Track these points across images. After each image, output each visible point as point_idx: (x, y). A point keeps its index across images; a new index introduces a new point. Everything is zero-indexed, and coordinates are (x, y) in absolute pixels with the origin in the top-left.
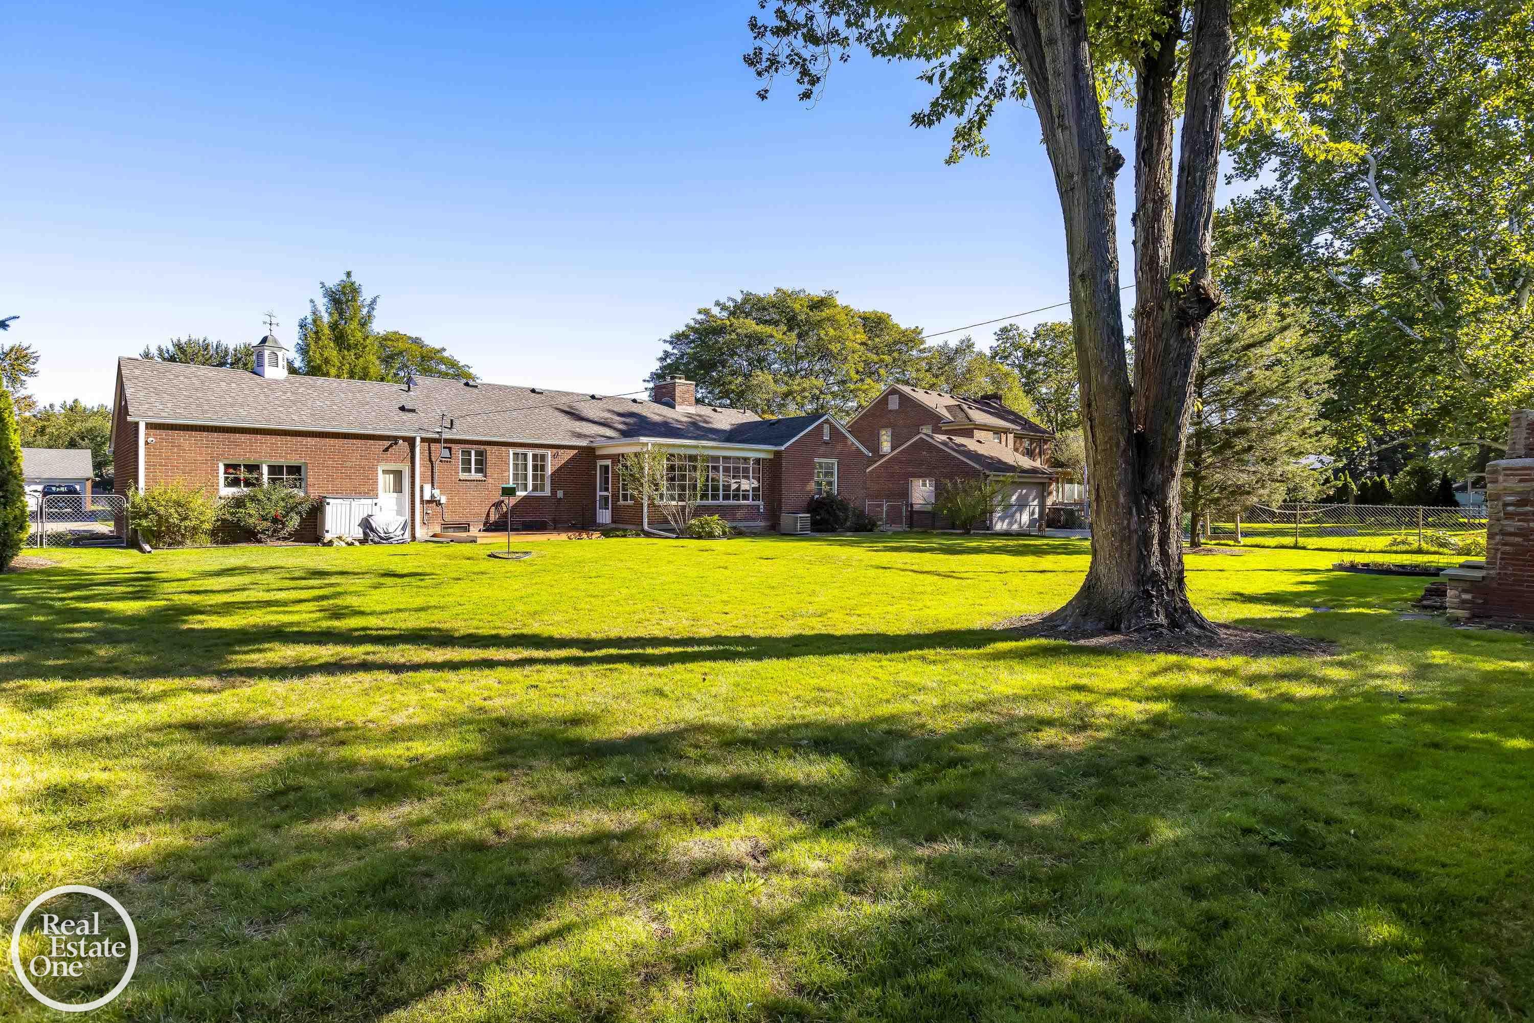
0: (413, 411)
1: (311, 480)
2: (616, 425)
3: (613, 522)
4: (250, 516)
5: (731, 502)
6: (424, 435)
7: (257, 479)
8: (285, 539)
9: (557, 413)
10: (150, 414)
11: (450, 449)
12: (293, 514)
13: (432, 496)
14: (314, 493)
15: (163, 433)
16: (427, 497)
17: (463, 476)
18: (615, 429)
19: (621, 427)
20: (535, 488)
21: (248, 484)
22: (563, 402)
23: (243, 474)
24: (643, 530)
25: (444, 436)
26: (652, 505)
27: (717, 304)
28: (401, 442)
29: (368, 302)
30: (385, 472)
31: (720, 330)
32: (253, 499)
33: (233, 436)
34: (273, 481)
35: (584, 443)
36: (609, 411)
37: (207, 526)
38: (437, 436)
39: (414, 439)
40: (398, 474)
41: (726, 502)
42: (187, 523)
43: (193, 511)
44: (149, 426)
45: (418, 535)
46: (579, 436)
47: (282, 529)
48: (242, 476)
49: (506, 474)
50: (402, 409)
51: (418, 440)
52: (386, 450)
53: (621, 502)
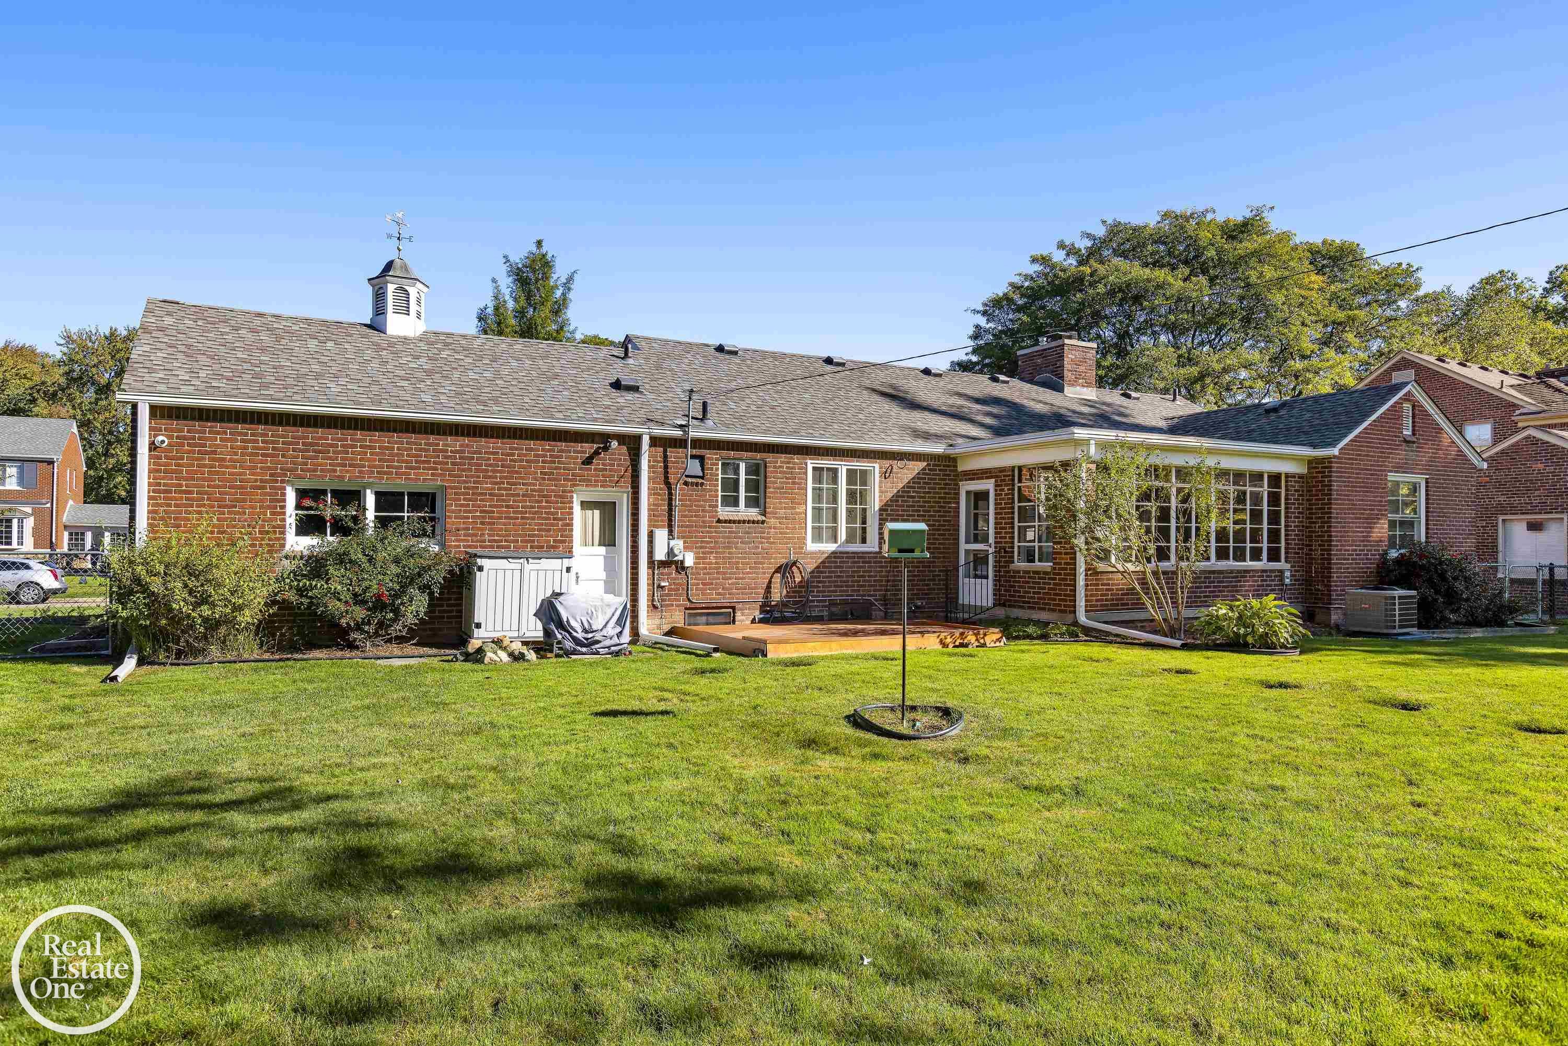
0: (635, 389)
1: (452, 522)
2: (979, 418)
3: (999, 603)
4: (336, 595)
5: (1231, 564)
6: (658, 431)
7: (355, 519)
8: (401, 640)
9: (876, 397)
10: (162, 388)
11: (701, 459)
12: (413, 591)
13: (671, 552)
14: (458, 547)
15: (184, 427)
16: (660, 554)
17: (724, 512)
18: (982, 425)
19: (988, 420)
20: (850, 538)
21: (340, 528)
22: (879, 379)
23: (329, 508)
24: (1076, 623)
25: (694, 433)
26: (1092, 572)
27: (1061, 246)
28: (614, 444)
29: (563, 280)
30: (585, 505)
31: (1077, 282)
32: (342, 559)
33: (313, 434)
34: (382, 522)
35: (938, 448)
36: (960, 395)
37: (247, 617)
38: (678, 433)
39: (638, 438)
40: (608, 510)
41: (1223, 565)
42: (206, 611)
43: (219, 585)
44: (156, 411)
45: (643, 630)
46: (926, 436)
47: (395, 620)
48: (328, 514)
49: (800, 509)
50: (617, 385)
51: (646, 440)
52: (588, 461)
53: (1020, 565)
